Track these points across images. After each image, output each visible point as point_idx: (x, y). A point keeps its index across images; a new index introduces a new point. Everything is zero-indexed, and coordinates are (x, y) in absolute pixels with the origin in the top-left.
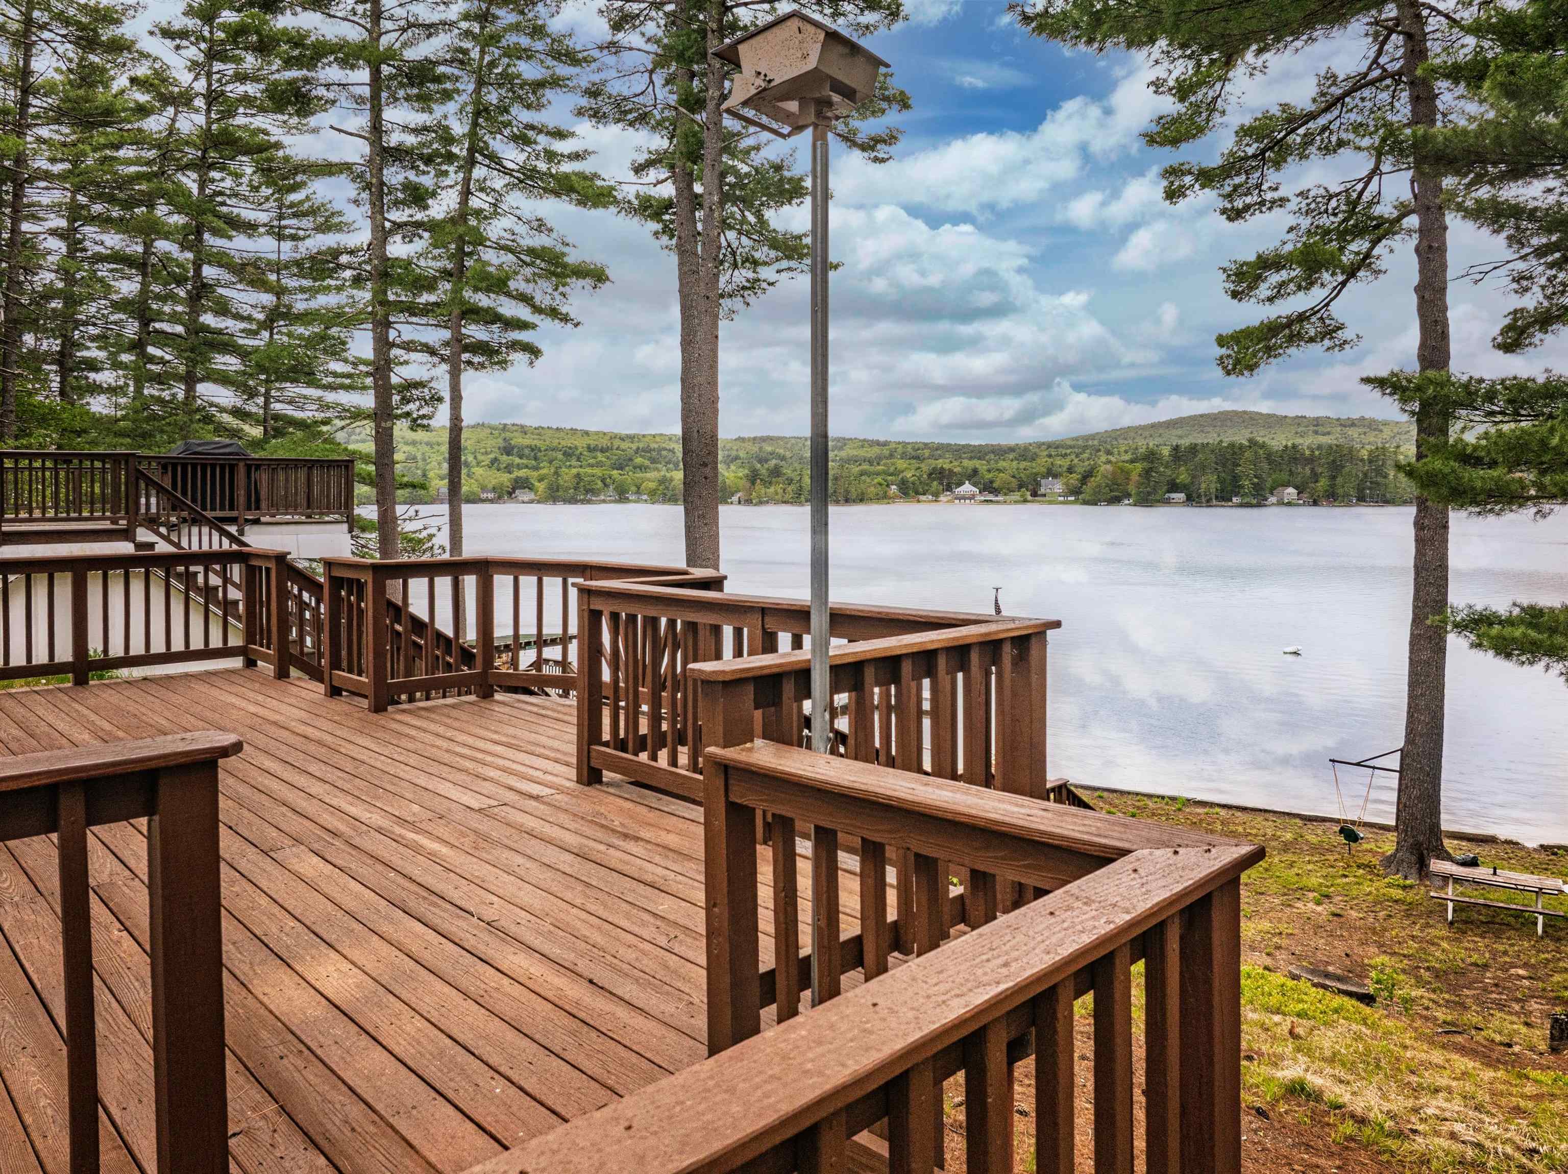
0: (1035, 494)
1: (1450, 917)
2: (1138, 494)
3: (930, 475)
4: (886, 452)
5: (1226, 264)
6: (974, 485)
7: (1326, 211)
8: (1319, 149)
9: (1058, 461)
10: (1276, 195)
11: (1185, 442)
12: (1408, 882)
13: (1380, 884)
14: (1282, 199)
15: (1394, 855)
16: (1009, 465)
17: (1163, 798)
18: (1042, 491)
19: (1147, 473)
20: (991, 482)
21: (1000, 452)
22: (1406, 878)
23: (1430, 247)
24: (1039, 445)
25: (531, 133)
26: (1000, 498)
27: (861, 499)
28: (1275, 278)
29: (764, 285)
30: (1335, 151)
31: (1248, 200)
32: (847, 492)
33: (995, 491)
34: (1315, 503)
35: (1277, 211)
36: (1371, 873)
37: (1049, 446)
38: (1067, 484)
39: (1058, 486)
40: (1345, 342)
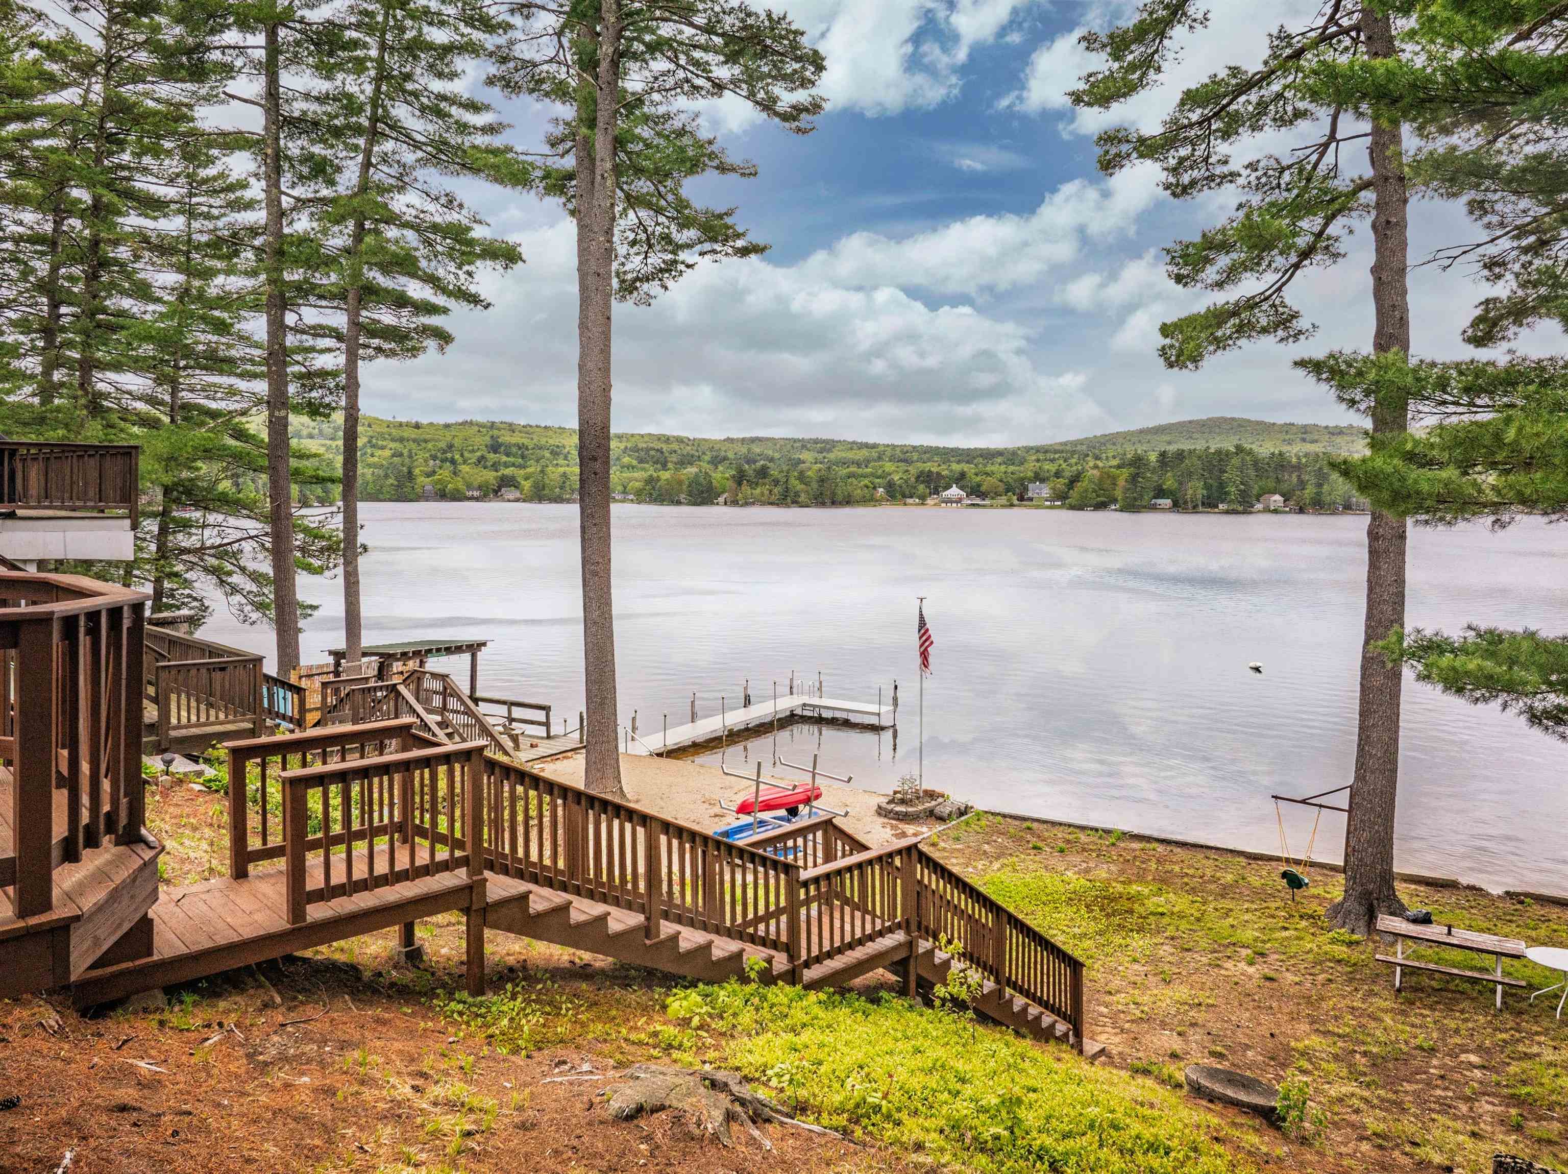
0: (1021, 498)
1: (1397, 984)
2: (1125, 498)
3: (918, 478)
4: (875, 455)
5: (1169, 245)
6: (962, 488)
7: (1279, 186)
8: (1275, 120)
9: (1047, 466)
10: (1225, 169)
11: (1172, 448)
12: (1355, 937)
13: (1324, 938)
14: (1232, 174)
15: (1341, 904)
16: (997, 468)
17: (1097, 830)
18: (1030, 495)
19: (1134, 478)
20: (979, 486)
21: (989, 455)
22: (1353, 931)
23: (1388, 222)
24: (1028, 449)
25: (443, 105)
26: (987, 502)
27: (848, 502)
28: (1224, 261)
29: (681, 267)
30: (1291, 123)
31: (1195, 173)
32: (834, 494)
33: (983, 495)
34: (1301, 511)
35: (1227, 186)
36: (1314, 925)
37: (1038, 450)
38: (1053, 489)
39: (1045, 491)
40: (1300, 332)
